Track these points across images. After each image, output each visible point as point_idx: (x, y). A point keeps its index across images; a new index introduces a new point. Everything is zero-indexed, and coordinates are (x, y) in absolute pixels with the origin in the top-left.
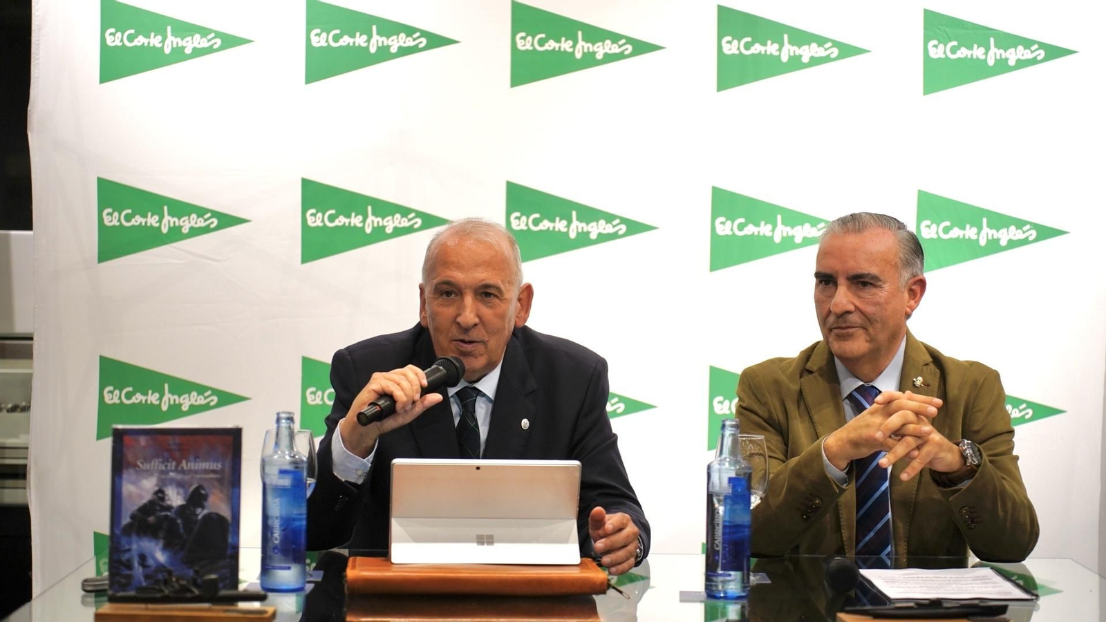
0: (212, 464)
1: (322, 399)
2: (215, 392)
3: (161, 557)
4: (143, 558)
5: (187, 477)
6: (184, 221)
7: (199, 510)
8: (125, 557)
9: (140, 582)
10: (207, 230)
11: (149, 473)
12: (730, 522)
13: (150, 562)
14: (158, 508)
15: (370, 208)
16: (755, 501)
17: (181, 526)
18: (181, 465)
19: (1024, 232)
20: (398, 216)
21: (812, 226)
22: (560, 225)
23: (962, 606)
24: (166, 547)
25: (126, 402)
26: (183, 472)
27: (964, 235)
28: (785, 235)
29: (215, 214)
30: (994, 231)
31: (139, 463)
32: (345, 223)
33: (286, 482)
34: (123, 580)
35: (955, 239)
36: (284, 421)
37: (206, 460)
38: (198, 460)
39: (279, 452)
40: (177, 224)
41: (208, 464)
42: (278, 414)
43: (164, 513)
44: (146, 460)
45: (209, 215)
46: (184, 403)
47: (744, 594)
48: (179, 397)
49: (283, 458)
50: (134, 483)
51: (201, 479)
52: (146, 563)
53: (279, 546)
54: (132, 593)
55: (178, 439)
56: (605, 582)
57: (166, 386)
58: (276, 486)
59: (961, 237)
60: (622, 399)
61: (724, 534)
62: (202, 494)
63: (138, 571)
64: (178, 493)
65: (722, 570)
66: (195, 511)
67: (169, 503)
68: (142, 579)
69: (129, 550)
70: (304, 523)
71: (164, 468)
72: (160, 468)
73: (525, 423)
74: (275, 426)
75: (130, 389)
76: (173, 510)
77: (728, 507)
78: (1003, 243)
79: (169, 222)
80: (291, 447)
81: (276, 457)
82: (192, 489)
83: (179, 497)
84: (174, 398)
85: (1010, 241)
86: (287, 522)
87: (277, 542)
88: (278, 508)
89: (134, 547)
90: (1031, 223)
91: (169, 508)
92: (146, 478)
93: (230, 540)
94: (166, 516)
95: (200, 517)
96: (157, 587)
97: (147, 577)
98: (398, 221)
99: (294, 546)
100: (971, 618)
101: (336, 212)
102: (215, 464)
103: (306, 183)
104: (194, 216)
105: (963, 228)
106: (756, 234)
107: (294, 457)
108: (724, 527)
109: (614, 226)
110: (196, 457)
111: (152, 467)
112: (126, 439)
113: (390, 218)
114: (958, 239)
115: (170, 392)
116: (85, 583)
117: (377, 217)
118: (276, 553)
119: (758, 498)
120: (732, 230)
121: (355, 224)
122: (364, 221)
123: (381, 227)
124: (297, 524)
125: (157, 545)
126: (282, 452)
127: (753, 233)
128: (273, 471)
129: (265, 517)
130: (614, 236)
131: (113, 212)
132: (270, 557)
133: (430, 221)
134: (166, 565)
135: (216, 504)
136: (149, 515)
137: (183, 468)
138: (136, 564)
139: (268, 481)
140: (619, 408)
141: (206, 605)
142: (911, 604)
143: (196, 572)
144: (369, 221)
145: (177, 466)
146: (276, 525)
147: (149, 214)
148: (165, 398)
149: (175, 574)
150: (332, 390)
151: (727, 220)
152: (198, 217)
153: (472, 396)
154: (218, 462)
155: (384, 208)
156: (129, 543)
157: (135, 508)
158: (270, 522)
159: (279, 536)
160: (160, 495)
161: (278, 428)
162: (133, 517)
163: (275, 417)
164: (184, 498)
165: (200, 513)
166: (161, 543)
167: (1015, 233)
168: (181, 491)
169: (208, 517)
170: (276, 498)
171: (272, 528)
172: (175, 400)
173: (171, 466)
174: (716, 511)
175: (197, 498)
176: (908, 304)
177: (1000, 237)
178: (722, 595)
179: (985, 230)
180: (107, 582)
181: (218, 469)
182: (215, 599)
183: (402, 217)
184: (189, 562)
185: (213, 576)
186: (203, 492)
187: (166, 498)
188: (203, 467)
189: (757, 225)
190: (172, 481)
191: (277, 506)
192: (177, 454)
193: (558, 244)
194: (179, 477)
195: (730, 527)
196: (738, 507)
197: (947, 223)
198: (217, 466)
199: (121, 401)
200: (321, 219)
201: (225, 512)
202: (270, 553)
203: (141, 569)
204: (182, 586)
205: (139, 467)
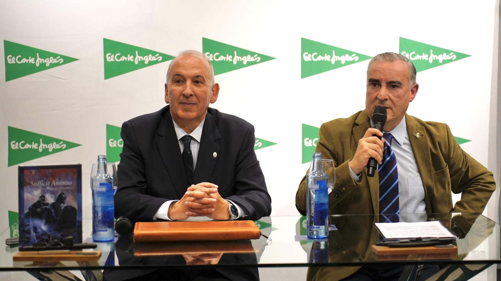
0: (67, 182)
1: (117, 144)
2: (65, 142)
3: (44, 228)
4: (35, 229)
5: (55, 189)
6: (47, 61)
7: (62, 205)
8: (27, 228)
9: (34, 240)
10: (58, 64)
11: (37, 188)
12: (318, 202)
13: (39, 230)
14: (42, 204)
15: (137, 52)
16: (330, 191)
17: (53, 212)
18: (52, 183)
19: (450, 56)
20: (150, 55)
21: (349, 56)
22: (229, 58)
23: (432, 241)
24: (46, 224)
25: (22, 148)
26: (53, 186)
27: (422, 58)
28: (337, 60)
29: (62, 57)
30: (436, 56)
31: (32, 183)
32: (125, 60)
33: (104, 189)
34: (26, 240)
35: (417, 60)
36: (101, 160)
37: (64, 180)
38: (60, 180)
39: (100, 175)
40: (43, 62)
41: (65, 182)
42: (99, 156)
43: (45, 207)
44: (35, 181)
45: (59, 57)
46: (50, 148)
47: (326, 236)
48: (48, 145)
49: (102, 177)
50: (29, 193)
51: (62, 190)
52: (37, 231)
53: (101, 220)
54: (31, 247)
55: (50, 171)
56: (259, 233)
57: (41, 140)
58: (99, 191)
59: (421, 59)
60: (260, 140)
61: (315, 208)
62: (63, 197)
63: (33, 234)
64: (51, 197)
65: (315, 225)
66: (60, 205)
67: (47, 202)
68: (35, 238)
69: (29, 225)
70: (113, 208)
71: (44, 185)
72: (42, 185)
73: (215, 154)
74: (97, 162)
75: (24, 142)
76: (49, 205)
77: (317, 195)
78: (440, 61)
79: (40, 61)
80: (106, 172)
81: (98, 177)
82: (58, 195)
83: (52, 199)
84: (45, 146)
85: (444, 60)
86: (104, 208)
87: (100, 218)
88: (100, 202)
89: (31, 223)
90: (453, 52)
91: (47, 204)
92: (36, 190)
93: (77, 219)
94: (46, 208)
95: (62, 208)
96: (43, 243)
97: (38, 238)
98: (151, 58)
99: (108, 220)
100: (436, 246)
101: (121, 54)
102: (69, 182)
103: (106, 41)
104: (52, 58)
105: (421, 55)
106: (323, 60)
107: (107, 177)
108: (316, 204)
109: (255, 58)
110: (60, 179)
111: (38, 185)
112: (25, 171)
113: (147, 56)
114: (419, 60)
115: (43, 143)
116: (7, 241)
117: (140, 56)
118: (100, 224)
119: (331, 189)
120: (311, 58)
121: (130, 60)
122: (134, 58)
123: (142, 61)
124: (110, 209)
125: (42, 222)
126: (101, 175)
127: (321, 60)
128: (97, 184)
129: (94, 207)
130: (255, 63)
131: (12, 57)
132: (97, 226)
133: (166, 57)
134: (47, 232)
135: (70, 201)
136: (38, 208)
137: (53, 185)
138: (32, 232)
139: (95, 189)
140: (259, 145)
141: (67, 251)
142: (407, 240)
143: (62, 235)
144: (136, 58)
145: (51, 184)
146: (99, 210)
147: (30, 57)
148: (41, 146)
149: (51, 236)
150: (122, 140)
151: (309, 54)
152: (54, 58)
153: (189, 140)
154: (70, 181)
155: (144, 52)
156: (28, 222)
157: (31, 205)
158: (96, 209)
159: (101, 215)
160: (43, 198)
161: (99, 163)
162: (29, 209)
163: (97, 158)
164: (55, 199)
165: (63, 206)
166: (44, 221)
167: (446, 57)
168: (53, 196)
169: (66, 208)
170: (99, 197)
171: (98, 211)
172: (45, 147)
173: (48, 184)
174: (312, 197)
175: (60, 199)
176: (411, 97)
177: (439, 59)
178: (315, 237)
179: (432, 55)
180: (18, 240)
181: (71, 184)
182: (72, 248)
183: (153, 56)
184: (58, 230)
185: (70, 237)
186: (63, 196)
187: (46, 199)
188: (63, 184)
189: (323, 56)
190: (48, 191)
191: (99, 201)
192: (50, 178)
193: (228, 67)
194: (51, 189)
195: (318, 204)
196: (321, 195)
197: (414, 53)
198: (70, 183)
199: (19, 148)
200: (113, 58)
201: (75, 205)
202: (97, 223)
203: (34, 234)
204: (55, 242)
205: (32, 185)
